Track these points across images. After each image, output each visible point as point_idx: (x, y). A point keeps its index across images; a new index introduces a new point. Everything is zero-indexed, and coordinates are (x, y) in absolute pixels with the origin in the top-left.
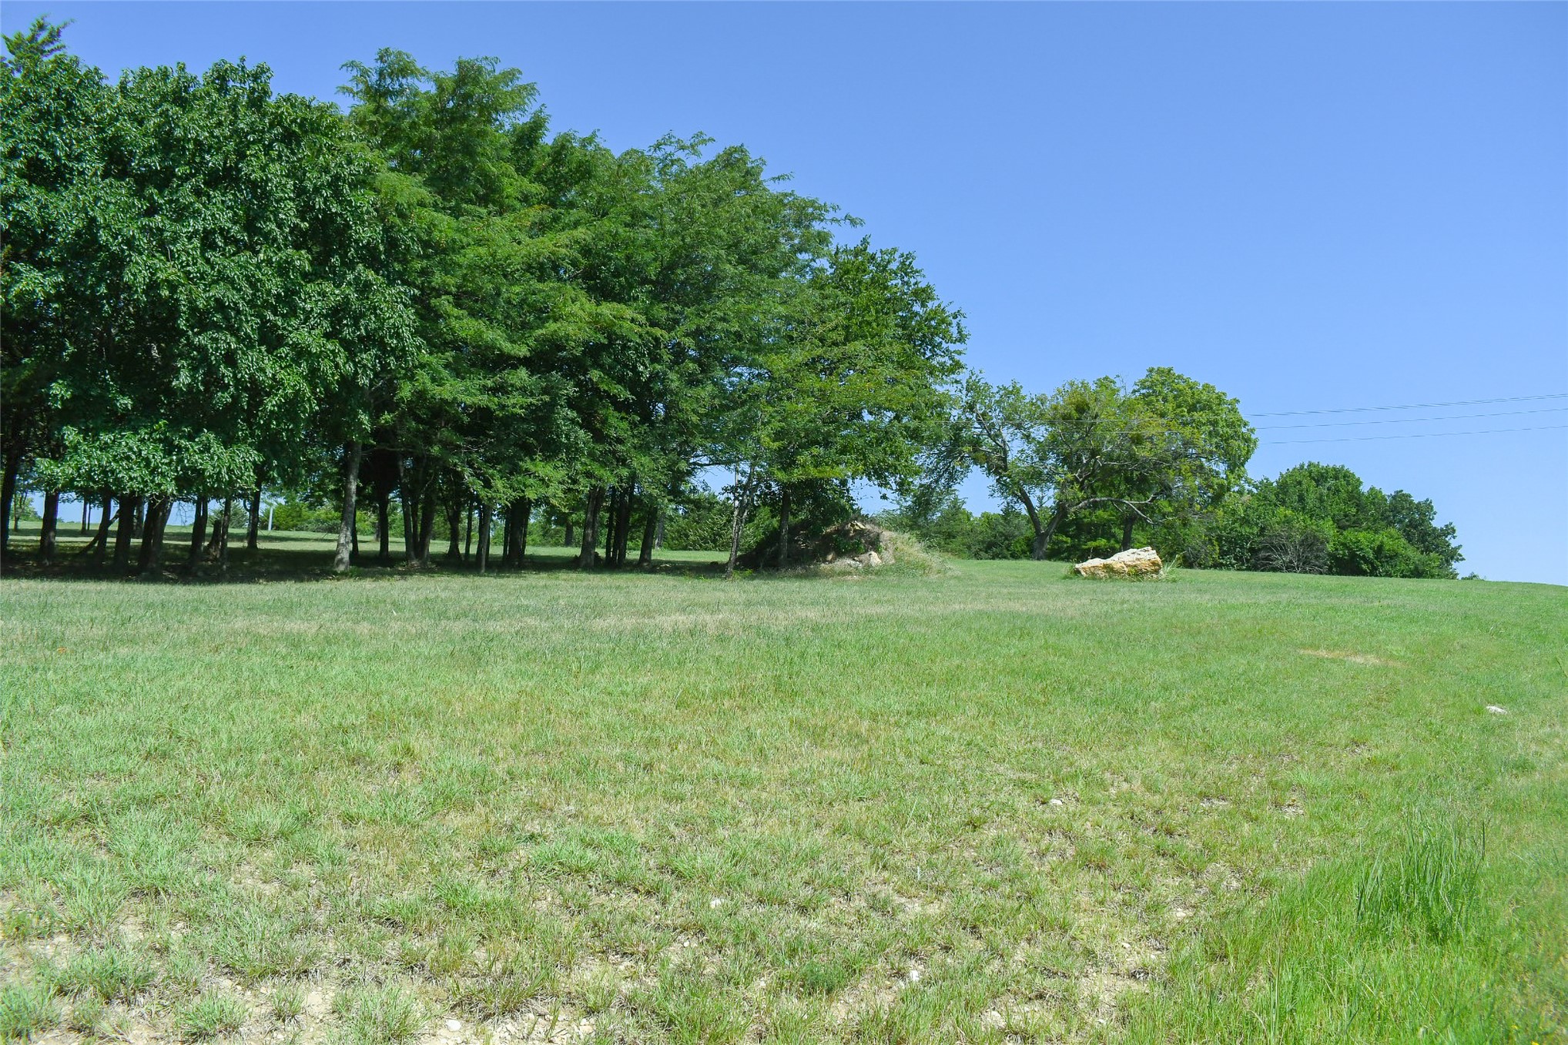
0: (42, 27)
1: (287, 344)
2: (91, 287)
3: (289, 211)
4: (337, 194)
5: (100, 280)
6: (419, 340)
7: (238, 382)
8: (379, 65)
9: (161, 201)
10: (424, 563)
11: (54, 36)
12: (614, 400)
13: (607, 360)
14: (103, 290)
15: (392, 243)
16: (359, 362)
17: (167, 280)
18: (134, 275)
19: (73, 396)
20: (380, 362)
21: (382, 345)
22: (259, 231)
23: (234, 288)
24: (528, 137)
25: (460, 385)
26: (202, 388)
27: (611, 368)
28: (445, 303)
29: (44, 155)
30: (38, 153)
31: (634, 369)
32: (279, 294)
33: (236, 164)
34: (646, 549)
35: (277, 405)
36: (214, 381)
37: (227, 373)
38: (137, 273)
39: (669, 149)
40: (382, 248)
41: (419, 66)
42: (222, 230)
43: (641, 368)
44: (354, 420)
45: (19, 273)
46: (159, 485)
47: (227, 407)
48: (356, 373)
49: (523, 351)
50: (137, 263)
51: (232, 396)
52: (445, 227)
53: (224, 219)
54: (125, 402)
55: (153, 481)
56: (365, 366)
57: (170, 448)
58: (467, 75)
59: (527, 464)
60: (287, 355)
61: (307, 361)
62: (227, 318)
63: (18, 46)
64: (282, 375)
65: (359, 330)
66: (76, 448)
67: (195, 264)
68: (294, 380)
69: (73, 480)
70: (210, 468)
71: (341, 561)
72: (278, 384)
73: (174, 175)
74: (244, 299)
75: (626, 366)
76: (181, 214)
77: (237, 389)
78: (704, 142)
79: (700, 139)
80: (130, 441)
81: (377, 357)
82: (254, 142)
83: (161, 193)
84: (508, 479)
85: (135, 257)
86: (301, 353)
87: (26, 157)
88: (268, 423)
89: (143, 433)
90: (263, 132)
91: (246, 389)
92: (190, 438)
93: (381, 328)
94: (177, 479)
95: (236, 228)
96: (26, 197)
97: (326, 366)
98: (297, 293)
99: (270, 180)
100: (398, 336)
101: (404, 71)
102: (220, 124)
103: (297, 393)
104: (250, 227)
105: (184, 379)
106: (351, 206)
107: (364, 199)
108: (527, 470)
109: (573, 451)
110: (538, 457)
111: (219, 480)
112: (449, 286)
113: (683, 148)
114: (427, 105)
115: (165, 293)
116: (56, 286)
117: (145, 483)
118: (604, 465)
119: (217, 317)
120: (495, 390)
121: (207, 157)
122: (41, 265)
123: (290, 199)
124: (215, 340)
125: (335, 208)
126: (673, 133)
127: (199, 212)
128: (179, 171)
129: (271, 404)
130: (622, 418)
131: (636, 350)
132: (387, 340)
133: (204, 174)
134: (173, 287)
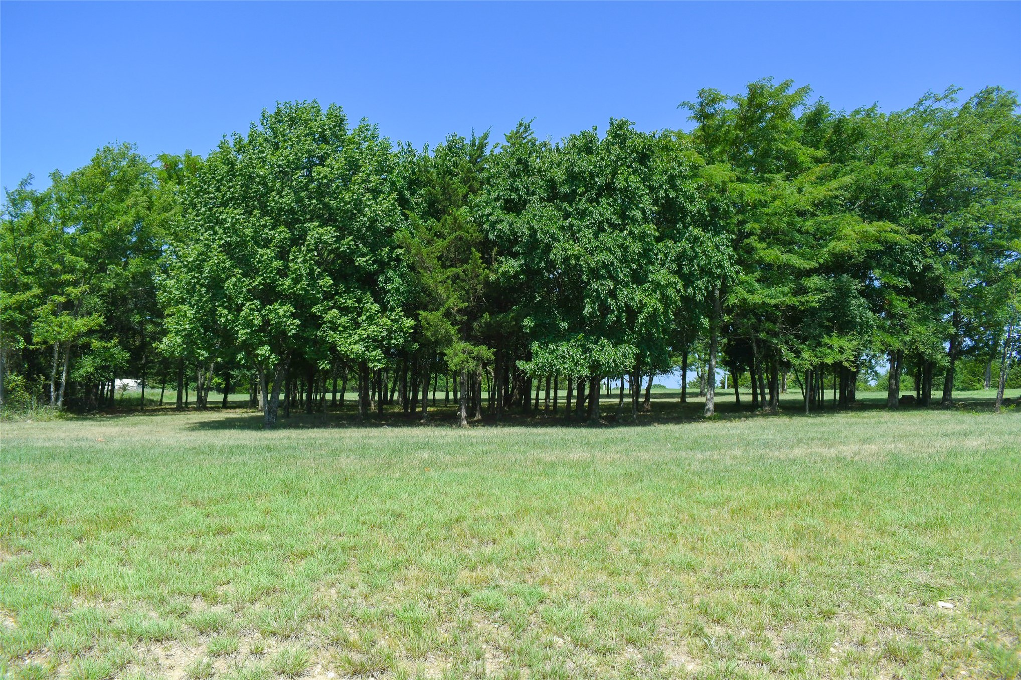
0: (521, 125)
1: (649, 281)
2: (537, 264)
3: (647, 202)
4: (674, 187)
5: (541, 259)
6: (737, 267)
7: (619, 308)
8: (700, 100)
9: (571, 210)
10: (774, 409)
11: (527, 128)
12: (895, 288)
13: (887, 261)
14: (543, 265)
15: (714, 210)
16: (697, 286)
17: (573, 255)
18: (555, 255)
19: (536, 325)
20: (711, 285)
21: (710, 273)
22: (628, 217)
23: (611, 253)
24: (814, 120)
25: (766, 292)
26: (598, 314)
27: (891, 266)
28: (753, 241)
29: (514, 196)
30: (510, 195)
31: (911, 264)
32: (640, 252)
33: (612, 180)
34: (947, 391)
35: (644, 318)
36: (605, 309)
37: (612, 303)
38: (557, 254)
39: (927, 103)
40: (706, 213)
41: (723, 94)
42: (607, 220)
43: (916, 263)
44: (697, 322)
45: (502, 262)
46: (579, 371)
47: (614, 322)
48: (695, 293)
49: (813, 264)
50: (557, 247)
51: (616, 317)
52: (751, 191)
53: (609, 213)
54: (564, 325)
55: (576, 369)
56: (700, 289)
57: (586, 350)
58: (755, 93)
59: (826, 340)
60: (649, 288)
61: (660, 290)
62: (609, 272)
63: (511, 138)
64: (646, 300)
65: (693, 266)
66: (537, 354)
67: (589, 243)
68: (653, 303)
69: (535, 371)
70: (603, 360)
71: (708, 410)
72: (643, 306)
73: (577, 194)
74: (617, 259)
75: (905, 263)
76: (582, 214)
77: (619, 312)
78: (954, 92)
79: (951, 91)
80: (564, 347)
81: (709, 282)
82: (622, 165)
83: (571, 205)
84: (813, 350)
85: (556, 244)
86: (657, 285)
87: (504, 199)
88: (640, 330)
89: (572, 342)
90: (626, 158)
91: (623, 311)
92: (596, 342)
93: (709, 264)
94: (590, 367)
95: (615, 217)
96: (503, 221)
97: (671, 292)
98: (651, 250)
99: (631, 186)
100: (720, 266)
101: (714, 101)
102: (602, 159)
103: (655, 310)
104: (623, 216)
105: (588, 310)
106: (682, 192)
107: (690, 186)
108: (826, 344)
109: (864, 328)
110: (834, 334)
111: (609, 367)
112: (755, 229)
113: (938, 100)
114: (733, 116)
115: (573, 262)
116: (521, 265)
117: (572, 371)
118: (892, 334)
119: (603, 272)
120: (795, 293)
121: (597, 179)
122: (515, 255)
123: (647, 194)
124: (603, 285)
125: (672, 194)
126: (931, 91)
127: (591, 212)
128: (579, 191)
129: (641, 318)
130: (903, 300)
131: (912, 251)
132: (714, 270)
133: (596, 190)
134: (577, 258)
